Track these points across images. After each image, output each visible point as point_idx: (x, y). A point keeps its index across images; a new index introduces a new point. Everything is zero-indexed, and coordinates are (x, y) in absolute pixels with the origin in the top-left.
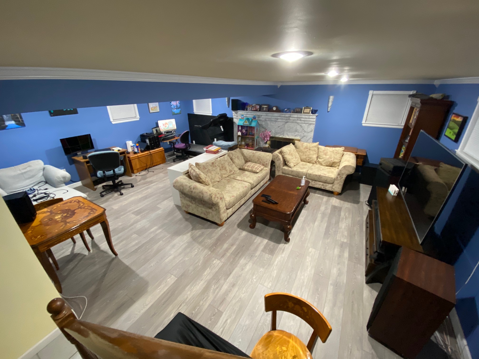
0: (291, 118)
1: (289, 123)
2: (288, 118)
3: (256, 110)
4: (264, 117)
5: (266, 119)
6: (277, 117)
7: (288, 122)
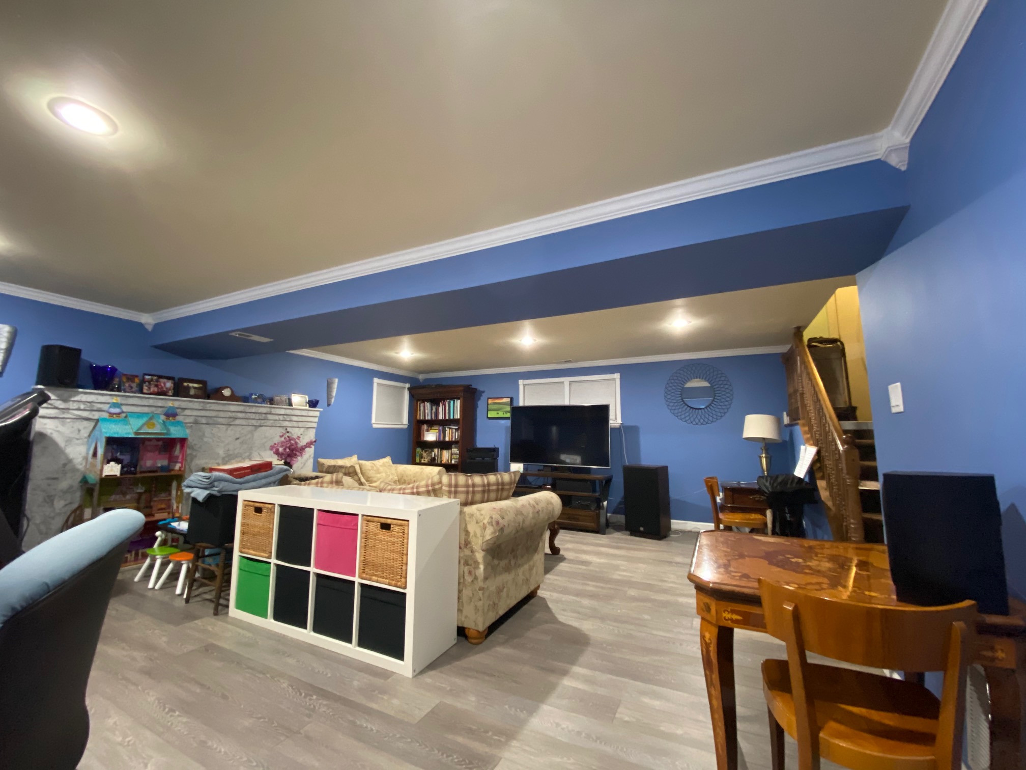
0: (270, 417)
1: (263, 428)
2: (264, 415)
3: (164, 393)
4: (195, 413)
5: (199, 419)
6: (234, 414)
7: (262, 426)
